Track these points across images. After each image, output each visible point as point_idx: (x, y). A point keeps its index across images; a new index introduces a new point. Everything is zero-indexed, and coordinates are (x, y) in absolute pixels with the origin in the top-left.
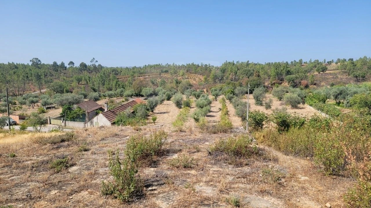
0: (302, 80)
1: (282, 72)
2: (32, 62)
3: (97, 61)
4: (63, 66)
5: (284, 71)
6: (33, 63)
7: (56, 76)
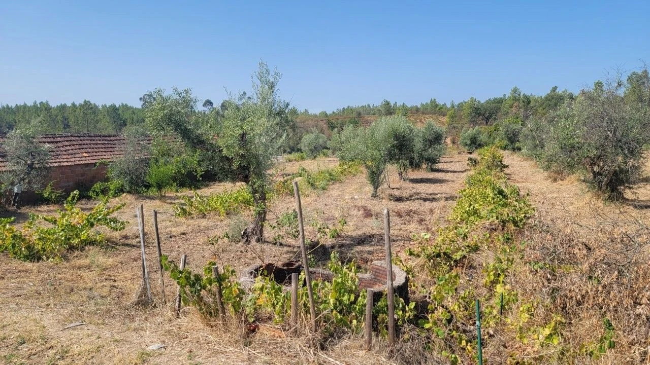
2: (144, 101)
6: (144, 104)
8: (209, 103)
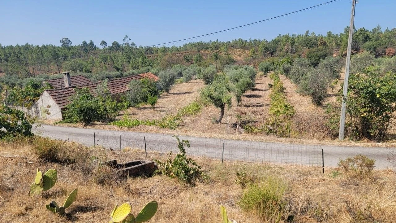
0: (386, 48)
1: (357, 38)
2: (63, 42)
3: (130, 39)
4: (91, 45)
5: (361, 37)
6: (63, 44)
7: (85, 57)
8: (104, 43)
